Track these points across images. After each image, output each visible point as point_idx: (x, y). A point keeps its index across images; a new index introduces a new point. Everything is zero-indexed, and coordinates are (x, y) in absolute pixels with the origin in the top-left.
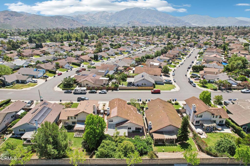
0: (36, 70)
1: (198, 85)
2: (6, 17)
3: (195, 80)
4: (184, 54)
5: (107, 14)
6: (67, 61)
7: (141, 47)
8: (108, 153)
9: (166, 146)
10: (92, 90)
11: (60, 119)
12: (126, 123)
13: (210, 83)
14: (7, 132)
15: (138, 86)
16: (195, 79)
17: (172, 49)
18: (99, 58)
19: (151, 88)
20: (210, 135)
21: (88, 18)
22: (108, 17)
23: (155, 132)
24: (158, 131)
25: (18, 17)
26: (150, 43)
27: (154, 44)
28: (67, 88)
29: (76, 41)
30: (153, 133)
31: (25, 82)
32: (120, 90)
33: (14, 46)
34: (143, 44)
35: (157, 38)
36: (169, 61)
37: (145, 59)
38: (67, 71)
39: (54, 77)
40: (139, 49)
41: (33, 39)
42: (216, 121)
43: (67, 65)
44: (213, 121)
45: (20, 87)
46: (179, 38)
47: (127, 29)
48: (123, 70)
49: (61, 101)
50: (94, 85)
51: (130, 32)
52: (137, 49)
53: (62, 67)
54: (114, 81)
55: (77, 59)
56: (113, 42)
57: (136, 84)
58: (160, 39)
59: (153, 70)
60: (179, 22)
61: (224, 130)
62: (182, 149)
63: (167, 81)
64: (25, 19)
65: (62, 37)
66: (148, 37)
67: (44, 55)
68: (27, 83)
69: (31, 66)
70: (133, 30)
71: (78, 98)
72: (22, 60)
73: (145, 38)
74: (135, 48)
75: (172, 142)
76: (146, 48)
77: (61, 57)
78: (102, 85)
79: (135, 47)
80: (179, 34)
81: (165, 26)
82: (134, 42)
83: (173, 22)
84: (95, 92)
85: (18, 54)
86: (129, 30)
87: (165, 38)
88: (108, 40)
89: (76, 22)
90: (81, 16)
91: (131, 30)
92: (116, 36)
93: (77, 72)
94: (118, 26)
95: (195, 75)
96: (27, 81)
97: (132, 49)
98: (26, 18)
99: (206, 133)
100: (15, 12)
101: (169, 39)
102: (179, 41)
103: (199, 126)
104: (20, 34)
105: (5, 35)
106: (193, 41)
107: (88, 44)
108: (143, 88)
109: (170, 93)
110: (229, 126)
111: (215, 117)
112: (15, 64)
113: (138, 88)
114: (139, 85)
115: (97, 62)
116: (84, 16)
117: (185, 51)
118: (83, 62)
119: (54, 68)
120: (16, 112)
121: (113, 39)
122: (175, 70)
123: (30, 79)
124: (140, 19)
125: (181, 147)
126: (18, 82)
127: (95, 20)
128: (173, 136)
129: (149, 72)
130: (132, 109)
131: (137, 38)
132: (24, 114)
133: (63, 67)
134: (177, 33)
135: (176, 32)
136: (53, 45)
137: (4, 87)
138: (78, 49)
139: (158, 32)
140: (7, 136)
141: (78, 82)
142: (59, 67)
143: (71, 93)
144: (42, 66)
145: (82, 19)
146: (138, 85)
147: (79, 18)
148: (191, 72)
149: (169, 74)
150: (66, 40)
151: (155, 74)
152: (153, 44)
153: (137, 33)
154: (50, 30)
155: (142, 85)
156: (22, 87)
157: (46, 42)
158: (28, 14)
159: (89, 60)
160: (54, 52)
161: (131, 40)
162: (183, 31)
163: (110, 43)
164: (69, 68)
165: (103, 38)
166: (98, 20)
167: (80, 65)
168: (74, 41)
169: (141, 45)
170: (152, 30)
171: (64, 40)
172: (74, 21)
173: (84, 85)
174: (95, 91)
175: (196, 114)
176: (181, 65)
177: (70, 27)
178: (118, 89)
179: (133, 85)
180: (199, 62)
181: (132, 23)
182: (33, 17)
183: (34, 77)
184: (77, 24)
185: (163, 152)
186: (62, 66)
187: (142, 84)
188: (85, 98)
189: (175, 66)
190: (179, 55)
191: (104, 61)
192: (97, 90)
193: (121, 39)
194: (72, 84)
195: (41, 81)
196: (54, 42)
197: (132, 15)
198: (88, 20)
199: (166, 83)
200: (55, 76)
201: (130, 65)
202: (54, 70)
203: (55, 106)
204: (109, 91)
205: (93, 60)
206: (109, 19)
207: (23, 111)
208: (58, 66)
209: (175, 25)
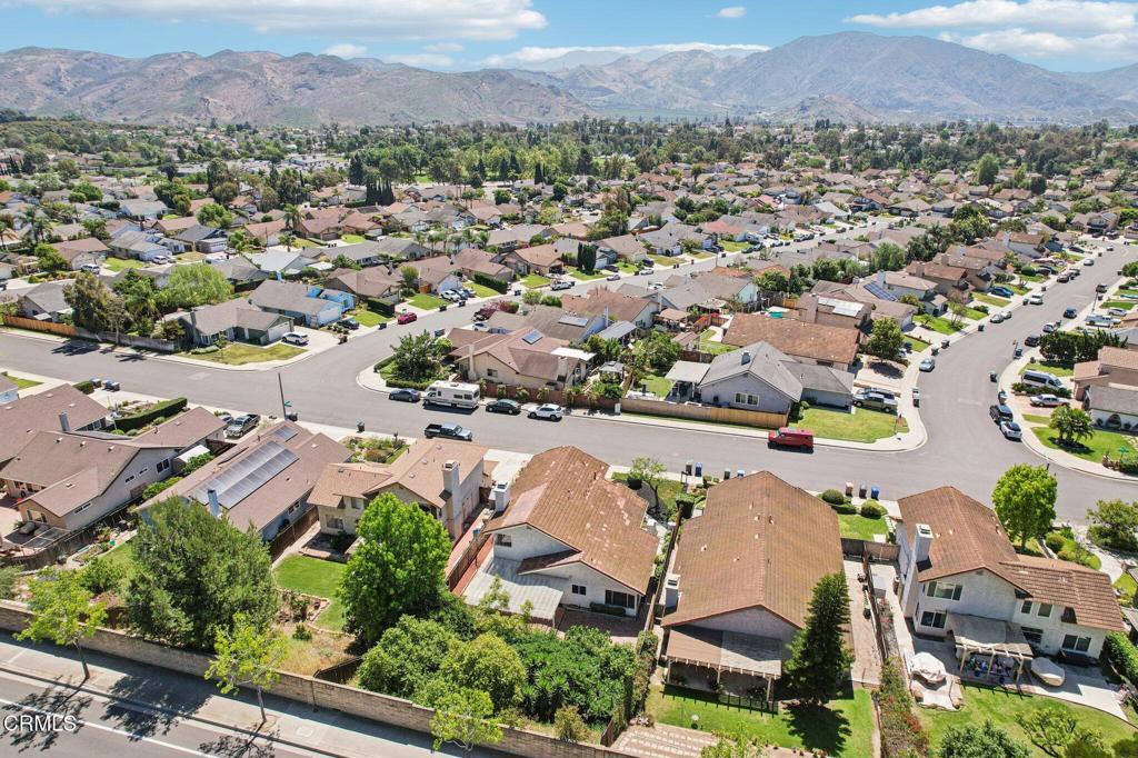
0: (318, 296)
1: (1038, 433)
2: (300, 80)
3: (1035, 405)
4: (1035, 267)
5: (708, 60)
6: (456, 268)
7: (823, 222)
8: (403, 674)
9: (721, 704)
10: (504, 398)
11: (310, 501)
12: (562, 561)
13: (1115, 430)
14: (123, 522)
15: (716, 402)
16: (1035, 399)
17: (977, 239)
18: (600, 263)
19: (773, 418)
20: (979, 701)
21: (622, 81)
22: (712, 75)
23: (686, 628)
24: (701, 624)
25: (341, 76)
26: (877, 206)
27: (893, 211)
28: (407, 380)
29: (536, 183)
30: (672, 631)
31: (262, 339)
32: (624, 411)
33: (287, 194)
34: (841, 207)
35: (920, 182)
36: (929, 297)
37: (810, 279)
38: (443, 309)
39: (381, 329)
40: (806, 233)
41: (365, 167)
42: (1041, 631)
43: (453, 281)
44: (1023, 628)
45: (242, 355)
46: (1038, 188)
47: (786, 133)
48: (682, 325)
49: (361, 429)
50: (518, 380)
51: (796, 147)
52: (799, 232)
53: (430, 290)
54: (612, 368)
55: (499, 259)
56: (699, 191)
57: (707, 394)
58: (937, 185)
59: (817, 336)
60: (1079, 104)
61: (1078, 692)
62: (792, 733)
63: (871, 395)
64: (363, 86)
65: (481, 161)
66: (876, 177)
67: (385, 233)
68: (271, 343)
69: (313, 274)
70: (817, 140)
71: (431, 426)
72: (289, 250)
73: (858, 181)
74: (792, 225)
75: (753, 692)
76: (847, 226)
77: (439, 246)
78: (548, 384)
79: (790, 218)
80: (1051, 167)
81: (986, 125)
82: (796, 198)
83: (1041, 102)
84: (512, 407)
85: (287, 224)
86: (794, 138)
87: (966, 182)
88: (678, 180)
89: (563, 99)
90: (590, 73)
91: (803, 140)
92: (723, 164)
93: (479, 316)
94: (752, 117)
95: (1042, 380)
96: (272, 333)
97: (774, 230)
98: (368, 82)
99: (964, 683)
100: (334, 57)
101: (984, 188)
102: (1034, 201)
103: (939, 639)
104: (331, 146)
105: (279, 148)
106: (1117, 204)
107: (581, 197)
108: (736, 414)
109: (868, 455)
110: (1123, 677)
111: (1035, 608)
112: (258, 266)
113: (711, 411)
114: (721, 401)
115: (587, 276)
116: (605, 74)
117: (1048, 256)
118: (523, 276)
119: (393, 290)
120: (179, 451)
121: (702, 179)
122: (946, 345)
123: (283, 329)
124: (863, 86)
125: (792, 723)
126: (238, 334)
127: (651, 91)
128: (763, 662)
129: (798, 342)
130: (621, 503)
131: (821, 177)
132: (199, 463)
133: (433, 289)
134: (1043, 160)
135: (1040, 153)
136: (438, 196)
137: (188, 351)
138: (529, 219)
139: (942, 151)
140: (122, 534)
141: (458, 357)
142: (417, 289)
143: (416, 400)
144: (349, 278)
145: (596, 84)
146: (716, 398)
147: (581, 79)
148: (1033, 361)
149: (905, 363)
150: (498, 174)
151: (821, 356)
152: (891, 213)
153: (827, 157)
154: (446, 130)
155: (738, 400)
156: (246, 355)
157: (414, 181)
158: (380, 65)
159: (553, 268)
160: (427, 225)
161: (783, 189)
162: (1080, 148)
163: (681, 194)
164: (456, 296)
165: (658, 173)
166: (663, 92)
167: (506, 285)
168: (529, 183)
169: (823, 213)
170: (911, 142)
171: (490, 174)
172: (558, 93)
173: (477, 373)
174: (515, 404)
175: (926, 575)
176: (996, 322)
177: (537, 119)
178: (618, 407)
179: (697, 397)
180: (1110, 313)
181: (824, 108)
182: (397, 74)
183: (301, 320)
184: (569, 105)
185: (694, 726)
186: (430, 286)
187: (738, 395)
188: (456, 429)
189: (956, 327)
190: (1001, 272)
191: (619, 278)
192: (524, 400)
193: (741, 180)
194: (432, 367)
195: (321, 341)
196: (448, 180)
197: (826, 70)
198: (619, 88)
199: (863, 406)
200: (383, 326)
201: (724, 303)
202: (387, 301)
203: (314, 446)
204: (575, 412)
205: (572, 270)
206: (714, 88)
207: (201, 450)
208: (411, 286)
209: (1050, 118)
